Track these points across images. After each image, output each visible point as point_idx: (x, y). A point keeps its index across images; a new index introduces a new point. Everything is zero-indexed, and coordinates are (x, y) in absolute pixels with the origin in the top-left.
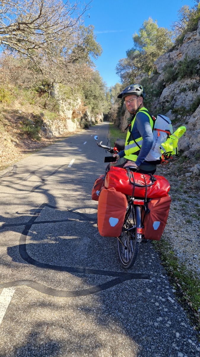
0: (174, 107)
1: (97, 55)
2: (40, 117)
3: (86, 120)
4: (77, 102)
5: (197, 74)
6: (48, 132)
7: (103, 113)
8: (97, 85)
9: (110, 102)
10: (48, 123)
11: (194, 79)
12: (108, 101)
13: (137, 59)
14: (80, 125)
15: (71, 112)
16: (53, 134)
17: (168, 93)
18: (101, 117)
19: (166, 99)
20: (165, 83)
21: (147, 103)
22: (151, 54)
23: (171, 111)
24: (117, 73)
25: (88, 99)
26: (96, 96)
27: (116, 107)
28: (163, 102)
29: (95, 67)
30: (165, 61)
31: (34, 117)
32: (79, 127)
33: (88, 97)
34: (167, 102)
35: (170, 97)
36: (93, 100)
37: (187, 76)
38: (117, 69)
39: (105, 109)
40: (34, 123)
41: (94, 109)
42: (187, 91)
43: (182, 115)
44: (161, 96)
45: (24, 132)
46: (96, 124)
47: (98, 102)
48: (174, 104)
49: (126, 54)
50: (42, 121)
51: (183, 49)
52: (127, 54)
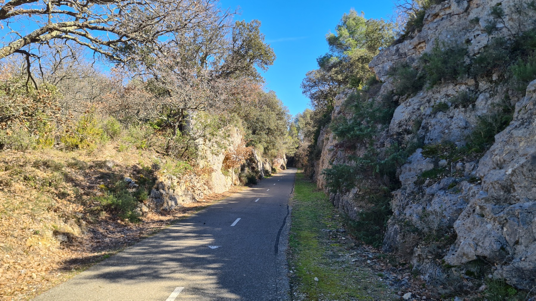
0: (426, 141)
1: (266, 64)
2: (151, 172)
3: (253, 168)
4: (229, 140)
5: (469, 75)
6: (166, 198)
7: (286, 155)
8: (273, 112)
9: (296, 138)
10: (167, 182)
11: (461, 84)
12: (294, 136)
13: (336, 69)
14: (240, 179)
15: (222, 157)
16: (179, 202)
17: (406, 116)
18: (282, 161)
19: (404, 126)
20: (396, 97)
21: (364, 135)
22: (359, 59)
23: (419, 151)
24: (304, 92)
25: (258, 134)
26: (271, 130)
27: (306, 144)
28: (397, 133)
29: (264, 82)
30: (390, 59)
31: (139, 172)
32: (238, 183)
33: (257, 131)
34: (408, 132)
35: (411, 123)
36: (266, 136)
37: (445, 79)
38: (304, 86)
39: (289, 149)
40: (136, 185)
41: (268, 150)
42: (451, 108)
43: (451, 159)
44: (392, 121)
45: (104, 206)
46: (272, 175)
47: (276, 138)
48: (424, 136)
49: (317, 63)
50: (156, 179)
51: (427, 32)
52: (319, 63)
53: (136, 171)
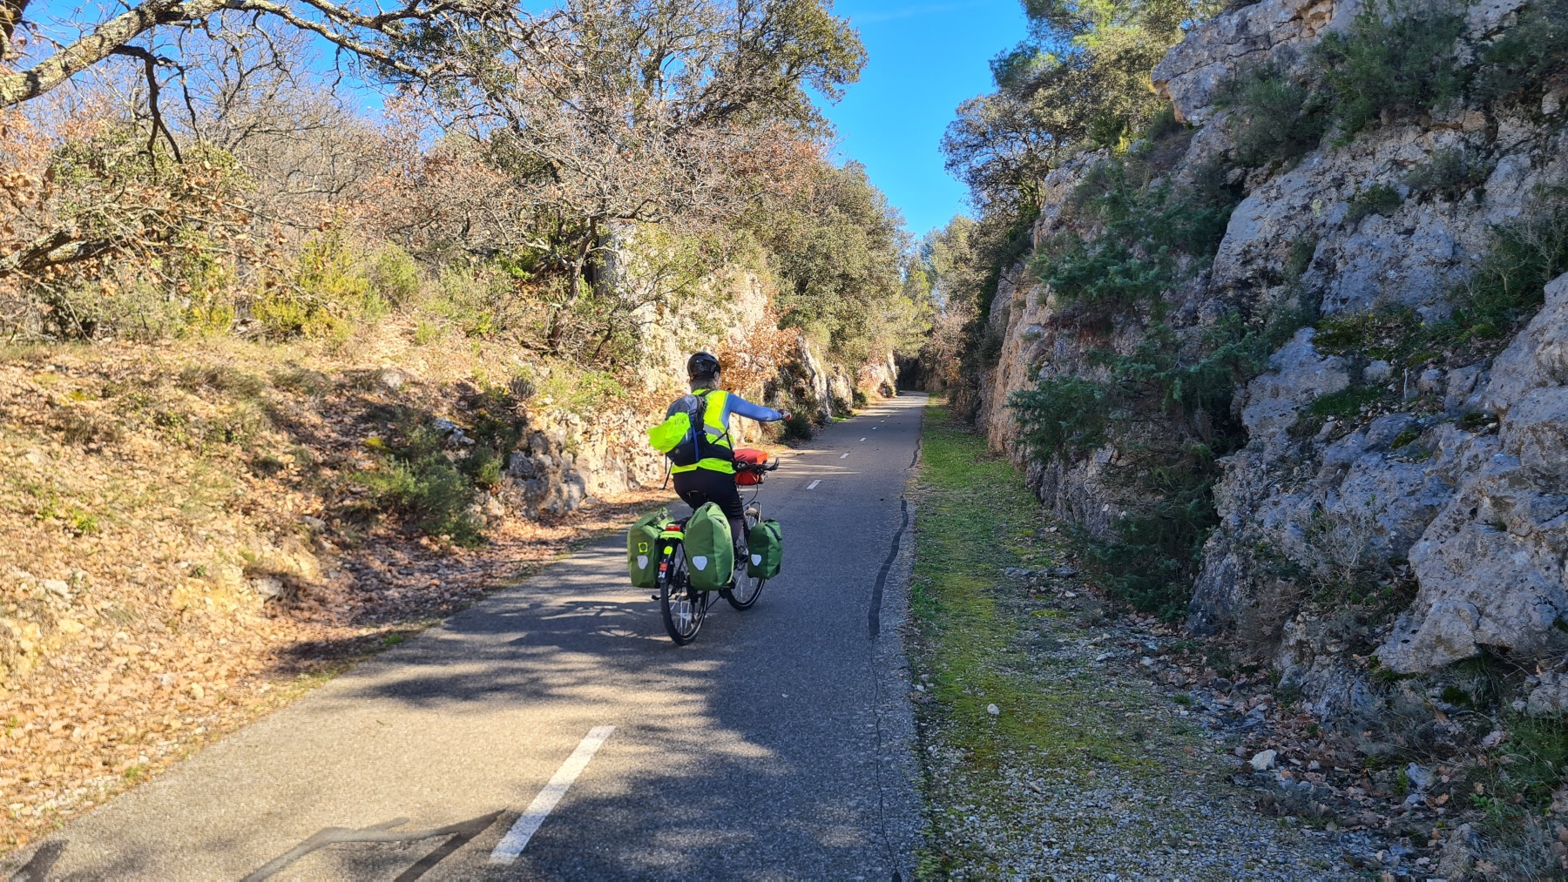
0: (1327, 306)
1: (838, 79)
2: (508, 403)
3: (800, 393)
4: (729, 311)
5: (1467, 98)
6: (555, 478)
7: (895, 354)
8: (856, 226)
9: (926, 303)
10: (557, 432)
11: (1443, 126)
12: (919, 296)
13: (1050, 92)
16: (592, 487)
17: (1267, 229)
18: (885, 373)
19: (1261, 262)
20: (1238, 171)
21: (1136, 289)
22: (1120, 59)
23: (1305, 335)
24: (951, 165)
25: (813, 293)
26: (852, 279)
27: (954, 321)
28: (1239, 281)
29: (831, 135)
30: (1218, 55)
31: (474, 402)
33: (810, 285)
34: (1272, 279)
35: (1281, 251)
36: (836, 298)
37: (1392, 113)
38: (951, 147)
39: (904, 336)
40: (467, 440)
41: (844, 339)
42: (1409, 203)
43: (1405, 359)
44: (1222, 245)
45: (380, 500)
46: (855, 411)
47: (865, 304)
48: (1321, 291)
49: (992, 74)
50: (522, 422)
52: (997, 75)
53: (469, 399)
